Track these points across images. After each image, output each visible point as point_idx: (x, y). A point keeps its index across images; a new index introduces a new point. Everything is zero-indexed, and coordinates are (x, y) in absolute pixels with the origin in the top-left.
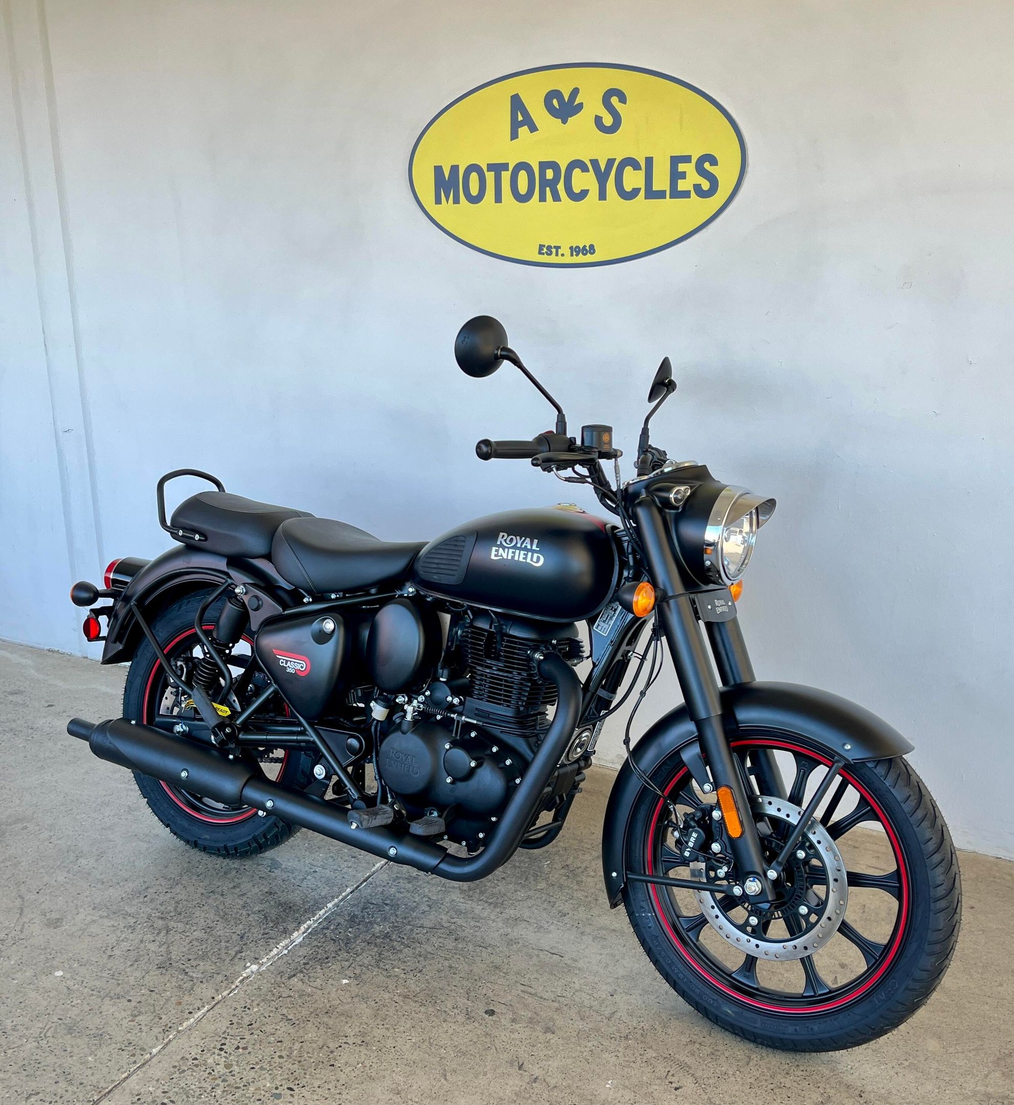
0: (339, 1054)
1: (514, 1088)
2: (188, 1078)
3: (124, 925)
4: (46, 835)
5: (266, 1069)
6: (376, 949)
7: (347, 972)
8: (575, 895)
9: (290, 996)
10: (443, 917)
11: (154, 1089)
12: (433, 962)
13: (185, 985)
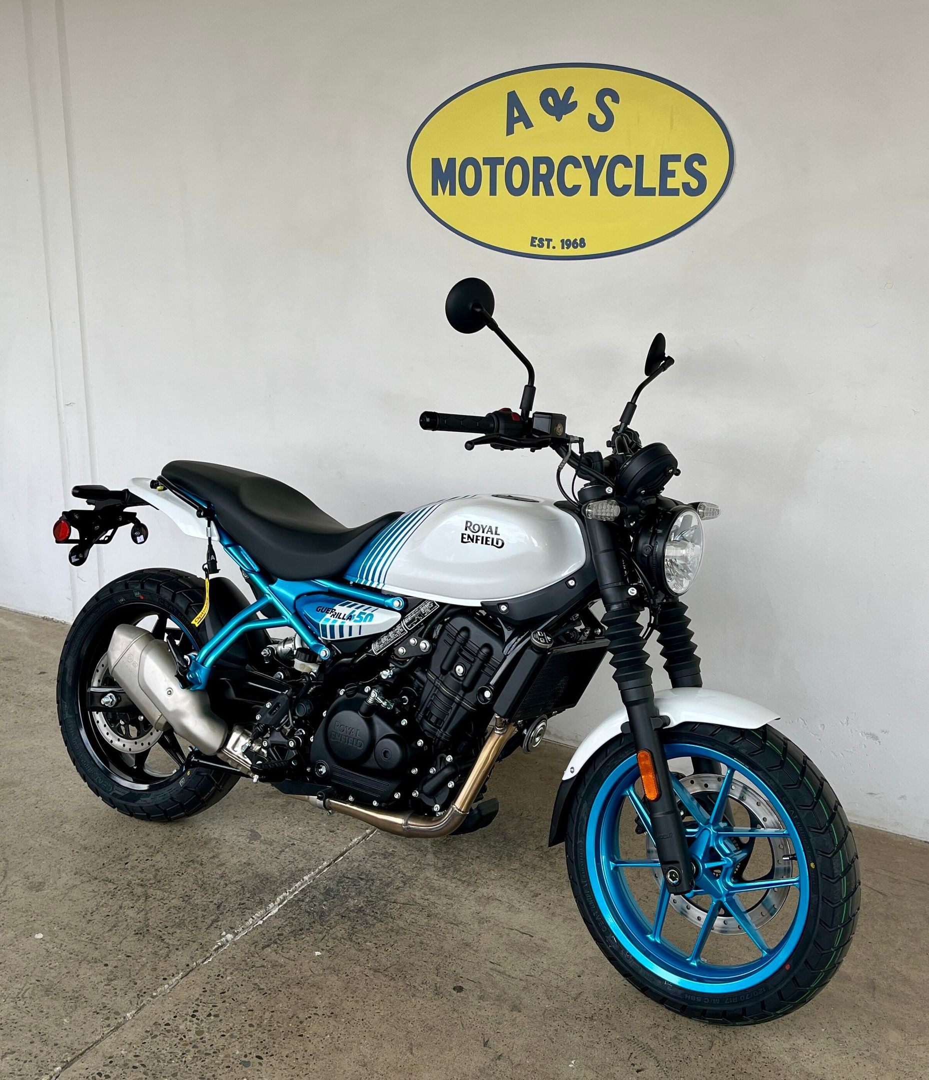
0: (308, 1025)
1: (479, 1065)
2: (160, 1042)
3: (104, 891)
4: (33, 799)
5: (236, 1037)
6: (349, 923)
7: (320, 944)
8: (548, 875)
9: (263, 966)
10: (417, 893)
11: (126, 1052)
12: (405, 937)
13: (161, 952)
